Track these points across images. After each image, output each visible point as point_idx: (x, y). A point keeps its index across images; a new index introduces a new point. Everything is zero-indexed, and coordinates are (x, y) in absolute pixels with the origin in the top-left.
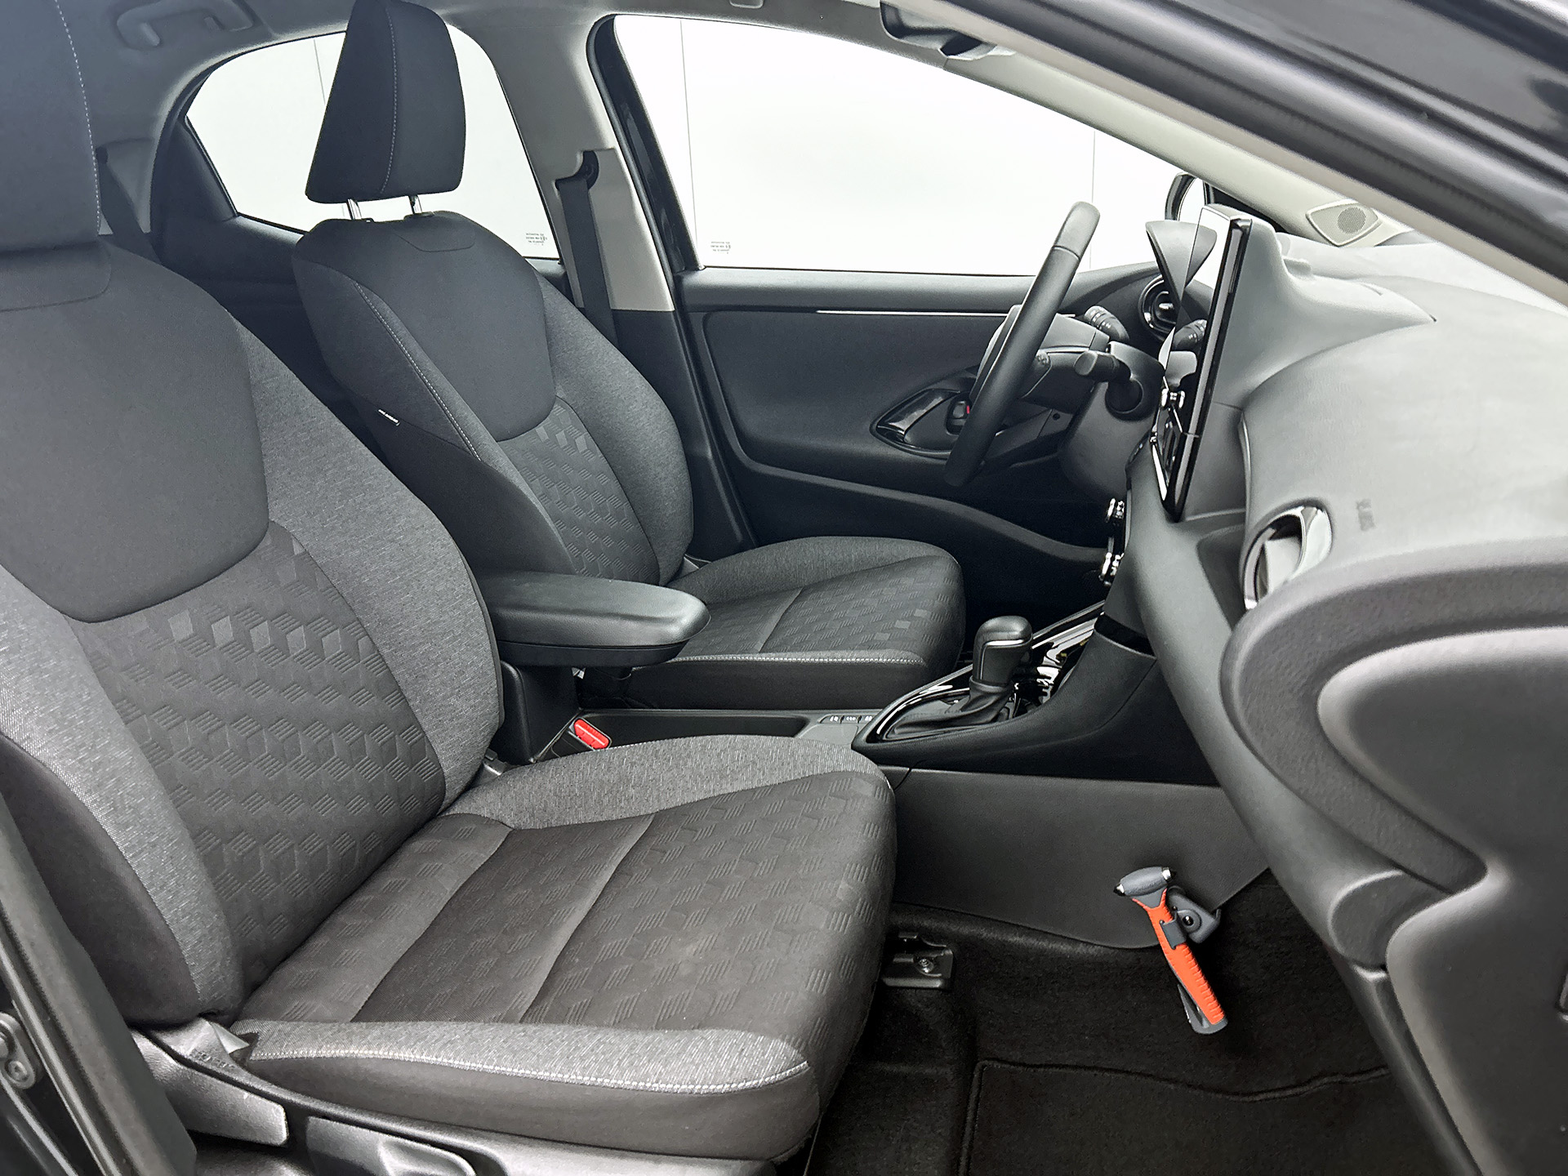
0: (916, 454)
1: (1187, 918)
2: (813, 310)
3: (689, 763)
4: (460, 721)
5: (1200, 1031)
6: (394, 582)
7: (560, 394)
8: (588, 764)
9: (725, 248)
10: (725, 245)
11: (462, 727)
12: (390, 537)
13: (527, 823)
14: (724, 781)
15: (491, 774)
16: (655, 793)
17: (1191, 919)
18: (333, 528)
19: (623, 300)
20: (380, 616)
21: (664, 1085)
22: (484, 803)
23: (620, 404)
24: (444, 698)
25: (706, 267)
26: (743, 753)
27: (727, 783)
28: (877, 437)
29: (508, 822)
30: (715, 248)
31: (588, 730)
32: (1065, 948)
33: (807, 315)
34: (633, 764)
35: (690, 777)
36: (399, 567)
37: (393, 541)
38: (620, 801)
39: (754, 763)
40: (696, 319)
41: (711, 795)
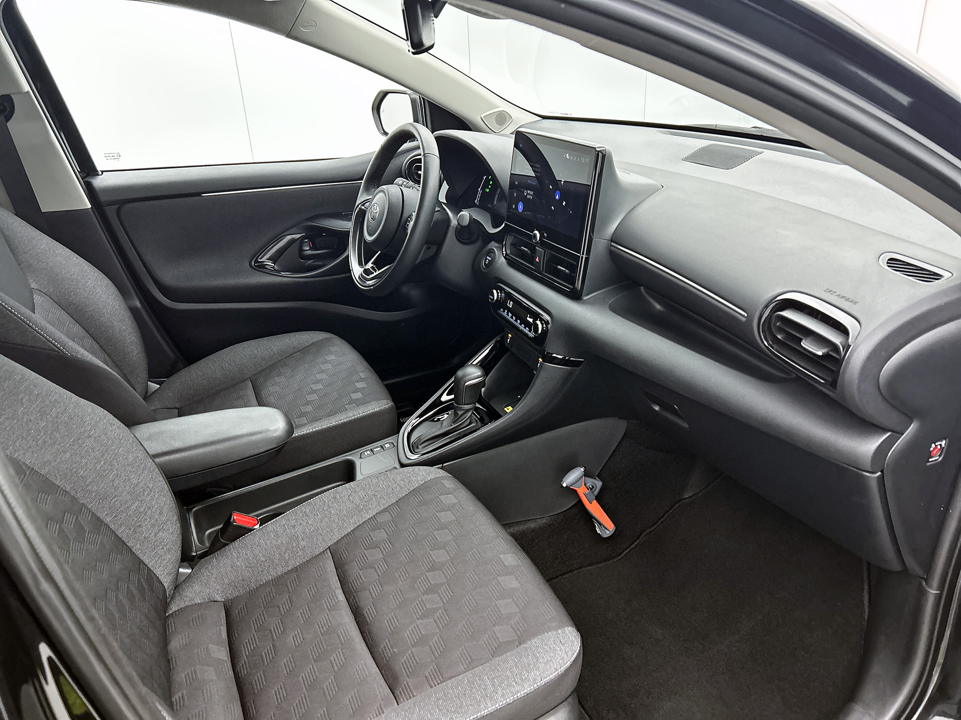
0: (290, 277)
1: (591, 486)
2: (199, 194)
3: (333, 511)
4: (168, 547)
5: (605, 536)
6: (101, 467)
7: (34, 285)
8: (260, 539)
9: (116, 157)
10: (116, 155)
11: (169, 550)
12: (86, 435)
13: (231, 594)
14: (362, 513)
15: (184, 573)
16: (320, 538)
17: (592, 486)
18: (45, 442)
19: (48, 204)
20: (99, 496)
21: (545, 680)
22: (194, 594)
23: (80, 284)
24: (156, 535)
25: (102, 172)
26: (364, 492)
27: (365, 513)
28: (258, 271)
29: (219, 599)
30: (108, 158)
31: (242, 517)
32: (532, 525)
33: (196, 198)
34: (294, 526)
35: (339, 519)
36: (101, 454)
37: (89, 437)
38: (298, 553)
39: (374, 495)
40: (111, 212)
41: (358, 524)
